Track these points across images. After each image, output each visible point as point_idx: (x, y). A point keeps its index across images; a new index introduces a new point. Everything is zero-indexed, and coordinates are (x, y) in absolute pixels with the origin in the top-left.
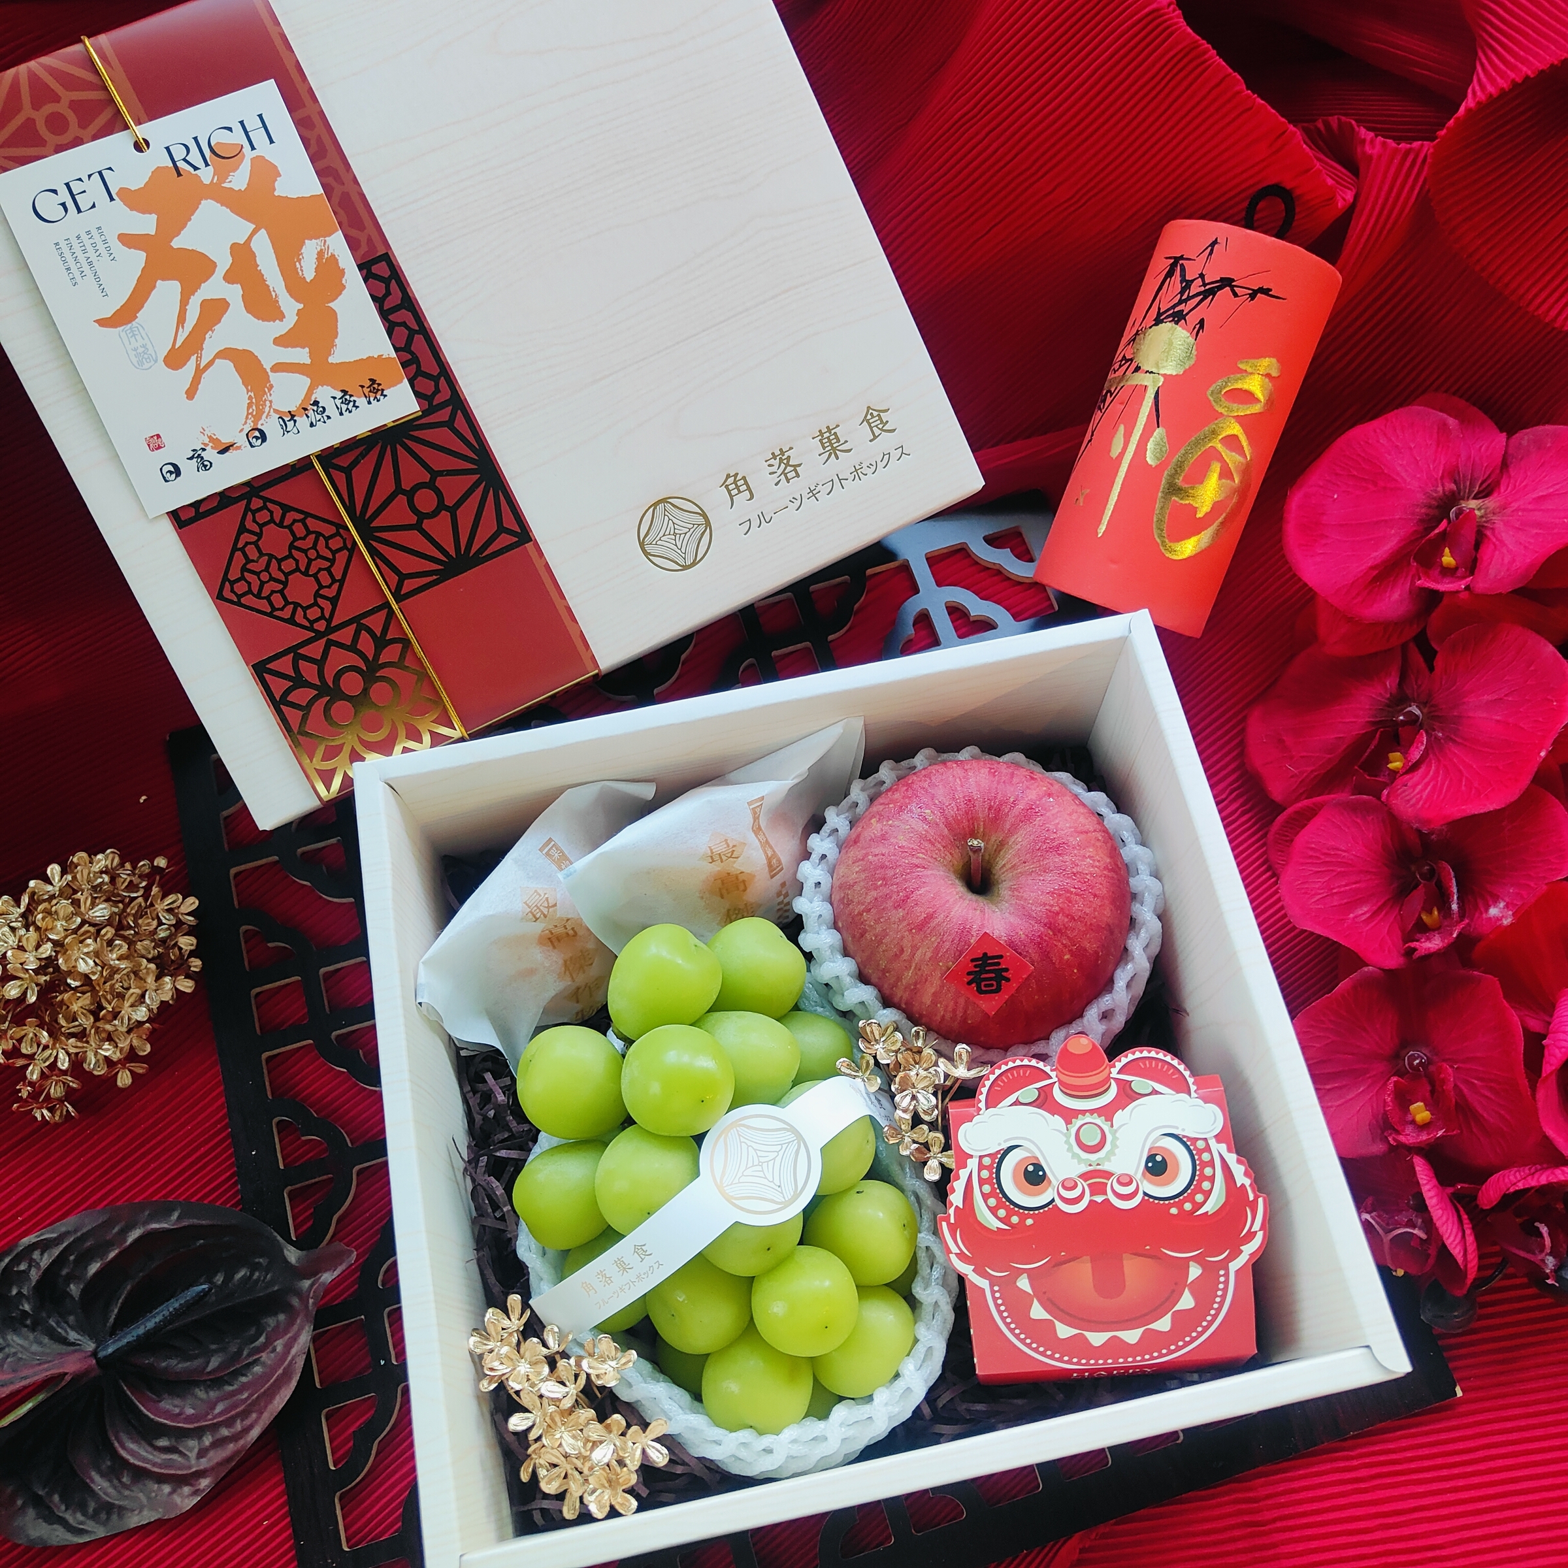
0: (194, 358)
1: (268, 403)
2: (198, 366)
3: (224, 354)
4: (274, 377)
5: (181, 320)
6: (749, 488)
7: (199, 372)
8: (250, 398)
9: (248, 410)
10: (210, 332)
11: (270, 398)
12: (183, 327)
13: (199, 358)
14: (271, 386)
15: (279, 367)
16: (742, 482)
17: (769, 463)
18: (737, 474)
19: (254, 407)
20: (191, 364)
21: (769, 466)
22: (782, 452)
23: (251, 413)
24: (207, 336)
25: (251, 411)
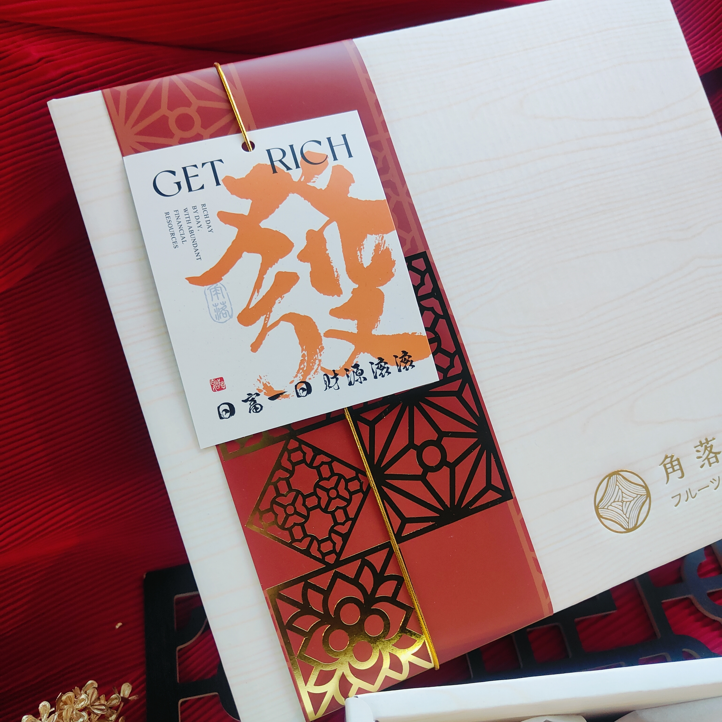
0: (263, 318)
1: (317, 362)
2: (265, 324)
3: (288, 317)
4: (326, 341)
5: (258, 285)
6: (681, 469)
7: (265, 330)
8: (303, 356)
9: (300, 365)
10: (280, 299)
11: (320, 358)
12: (258, 292)
13: (267, 319)
14: (323, 348)
15: (331, 334)
16: (676, 463)
17: (697, 448)
18: (672, 457)
19: (305, 364)
20: (260, 323)
21: (698, 451)
22: (707, 442)
23: (303, 368)
24: (277, 301)
25: (302, 366)
